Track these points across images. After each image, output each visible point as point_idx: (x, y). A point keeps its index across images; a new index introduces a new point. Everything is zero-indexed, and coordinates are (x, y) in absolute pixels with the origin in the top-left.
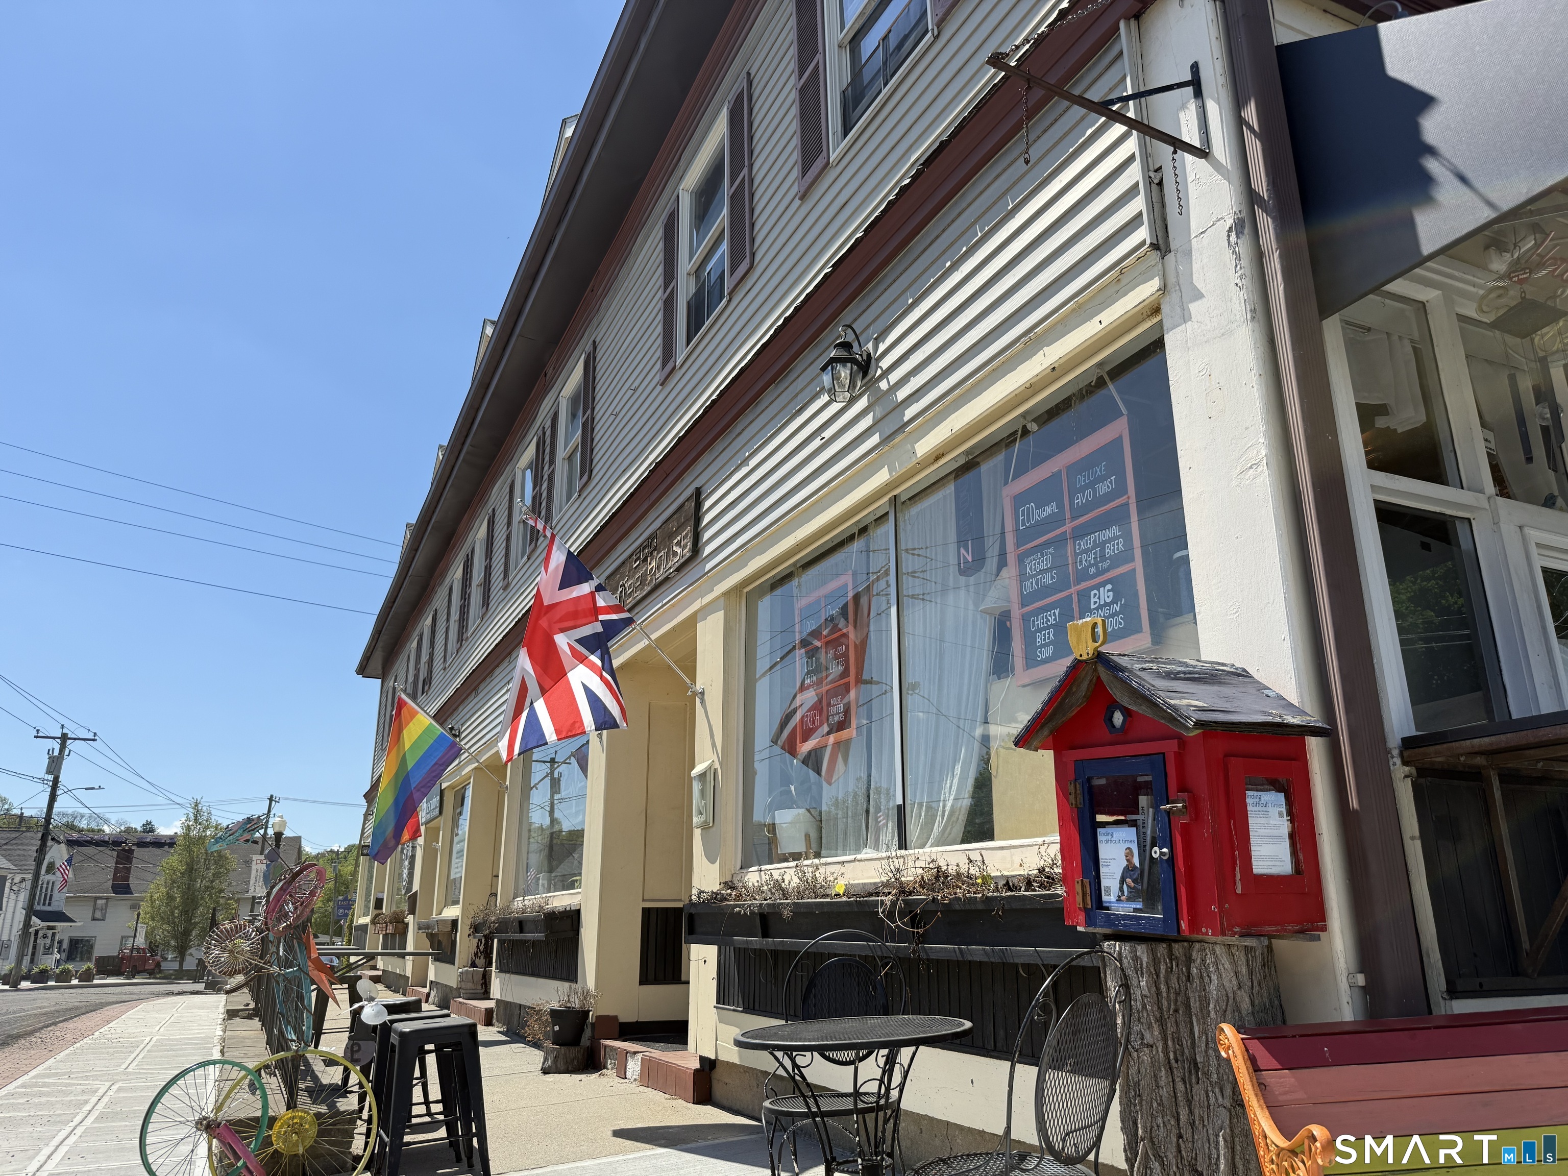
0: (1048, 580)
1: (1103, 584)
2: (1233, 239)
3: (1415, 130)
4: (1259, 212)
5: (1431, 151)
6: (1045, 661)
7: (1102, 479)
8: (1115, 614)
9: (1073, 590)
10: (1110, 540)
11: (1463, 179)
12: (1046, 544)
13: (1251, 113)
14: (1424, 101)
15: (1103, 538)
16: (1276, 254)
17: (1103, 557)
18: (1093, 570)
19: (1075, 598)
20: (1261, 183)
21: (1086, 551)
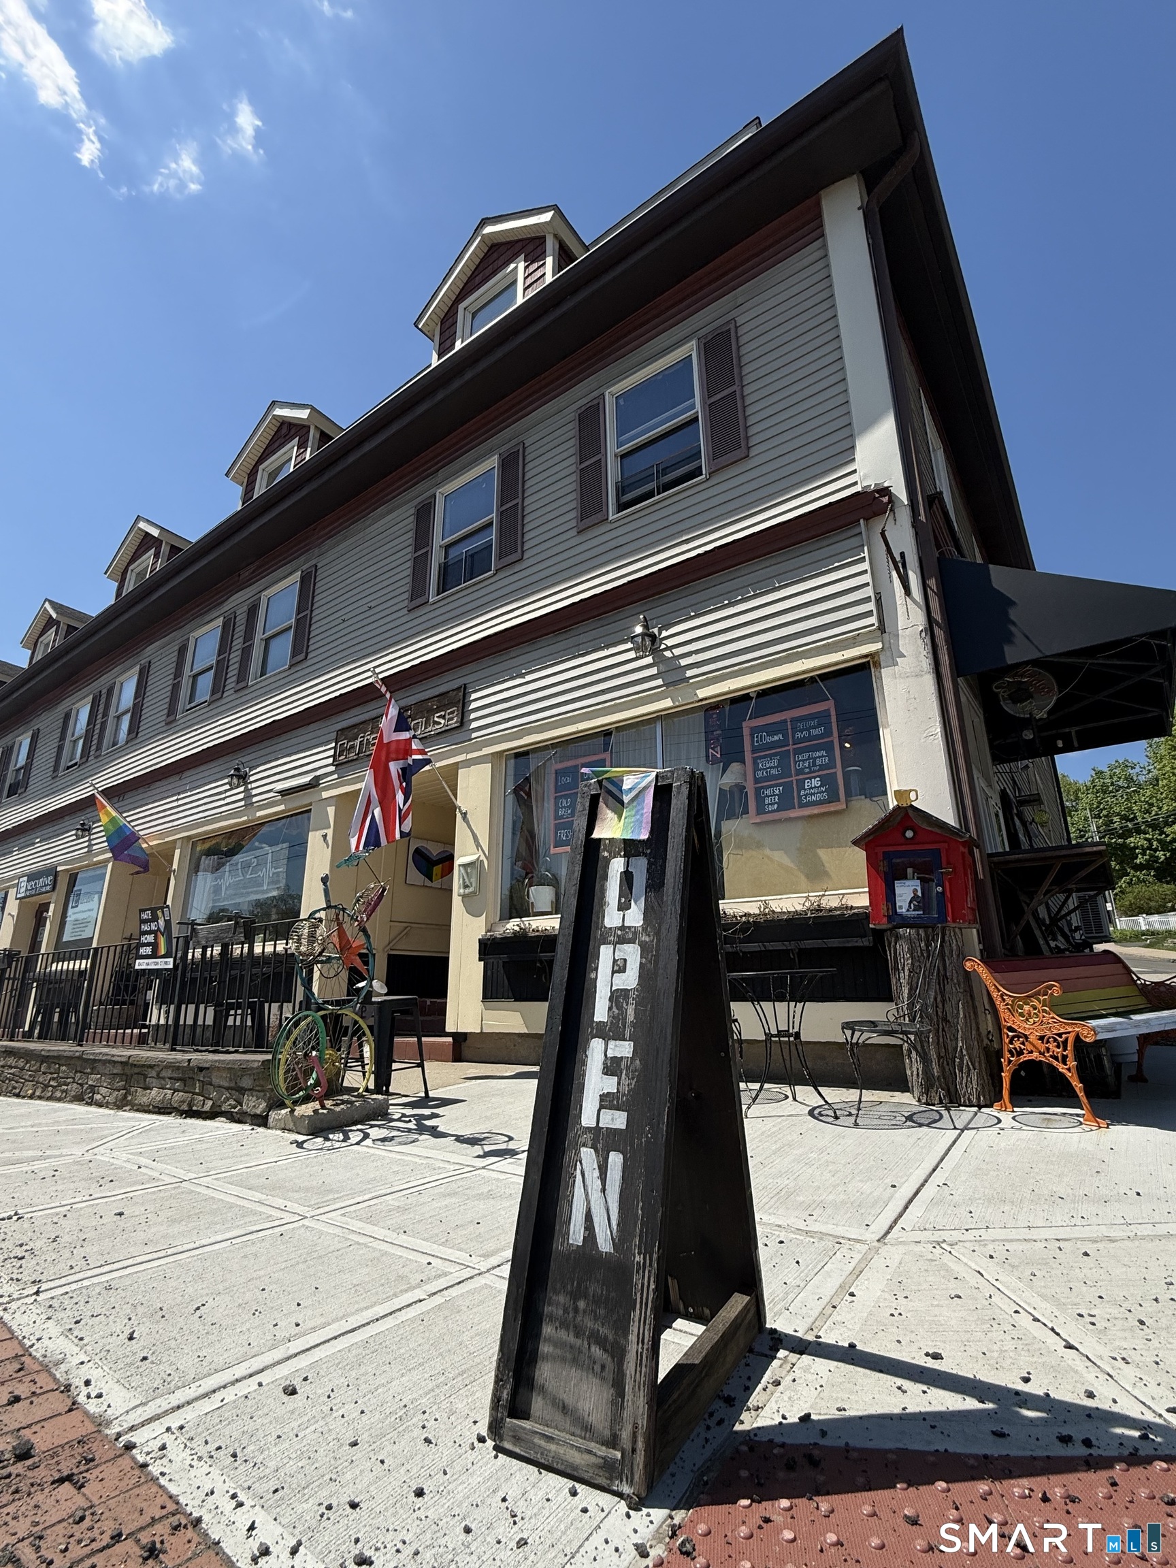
0: (774, 772)
1: (815, 778)
2: (923, 635)
3: (1006, 614)
4: (936, 628)
5: (1014, 623)
6: (769, 812)
7: (814, 727)
8: (823, 792)
9: (794, 778)
10: (819, 757)
11: (1027, 637)
12: (775, 754)
13: (932, 583)
14: (1011, 603)
15: (814, 755)
16: (945, 647)
17: (814, 765)
18: (807, 770)
19: (795, 782)
20: (937, 614)
21: (803, 761)
